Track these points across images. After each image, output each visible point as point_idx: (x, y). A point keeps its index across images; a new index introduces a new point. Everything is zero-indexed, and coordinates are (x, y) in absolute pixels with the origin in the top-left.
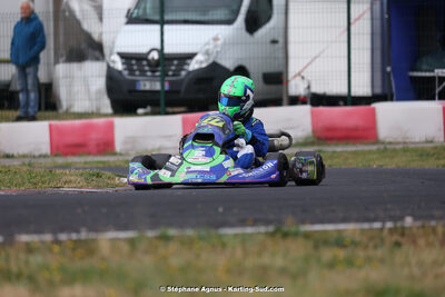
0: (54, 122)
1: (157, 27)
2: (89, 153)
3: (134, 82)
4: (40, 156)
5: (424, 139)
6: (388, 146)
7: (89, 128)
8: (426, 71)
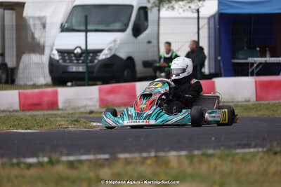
0: (21, 91)
1: (84, 34)
2: (43, 109)
3: (66, 67)
4: (14, 111)
5: (244, 100)
7: (42, 94)
8: (242, 59)
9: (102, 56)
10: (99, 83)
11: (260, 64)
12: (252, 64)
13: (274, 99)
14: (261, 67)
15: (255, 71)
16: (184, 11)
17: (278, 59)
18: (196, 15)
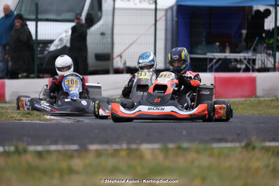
1: (34, 23)
9: (52, 48)
10: (46, 76)
11: (219, 59)
12: (211, 60)
13: (234, 97)
14: (220, 62)
15: (214, 67)
16: (140, 2)
17: (239, 55)
18: (153, 6)
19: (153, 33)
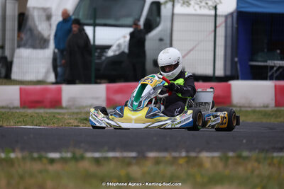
1: (91, 28)
4: (14, 108)
5: (262, 105)
6: (243, 109)
9: (110, 53)
10: (103, 81)
11: (280, 67)
12: (272, 67)
14: (281, 70)
15: (275, 75)
16: (200, 7)
18: (213, 12)
19: (213, 39)
